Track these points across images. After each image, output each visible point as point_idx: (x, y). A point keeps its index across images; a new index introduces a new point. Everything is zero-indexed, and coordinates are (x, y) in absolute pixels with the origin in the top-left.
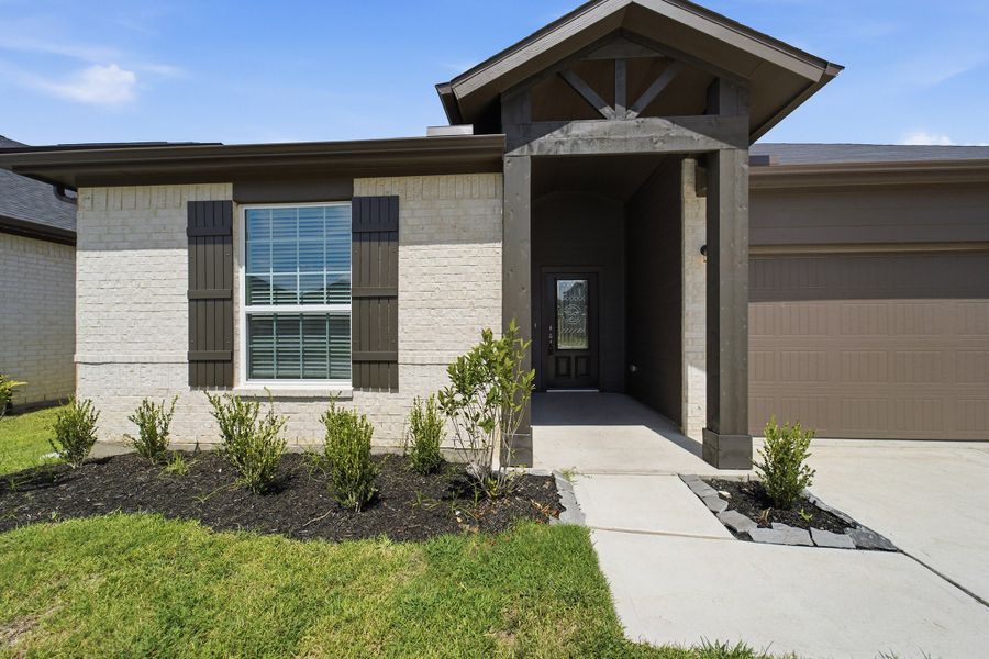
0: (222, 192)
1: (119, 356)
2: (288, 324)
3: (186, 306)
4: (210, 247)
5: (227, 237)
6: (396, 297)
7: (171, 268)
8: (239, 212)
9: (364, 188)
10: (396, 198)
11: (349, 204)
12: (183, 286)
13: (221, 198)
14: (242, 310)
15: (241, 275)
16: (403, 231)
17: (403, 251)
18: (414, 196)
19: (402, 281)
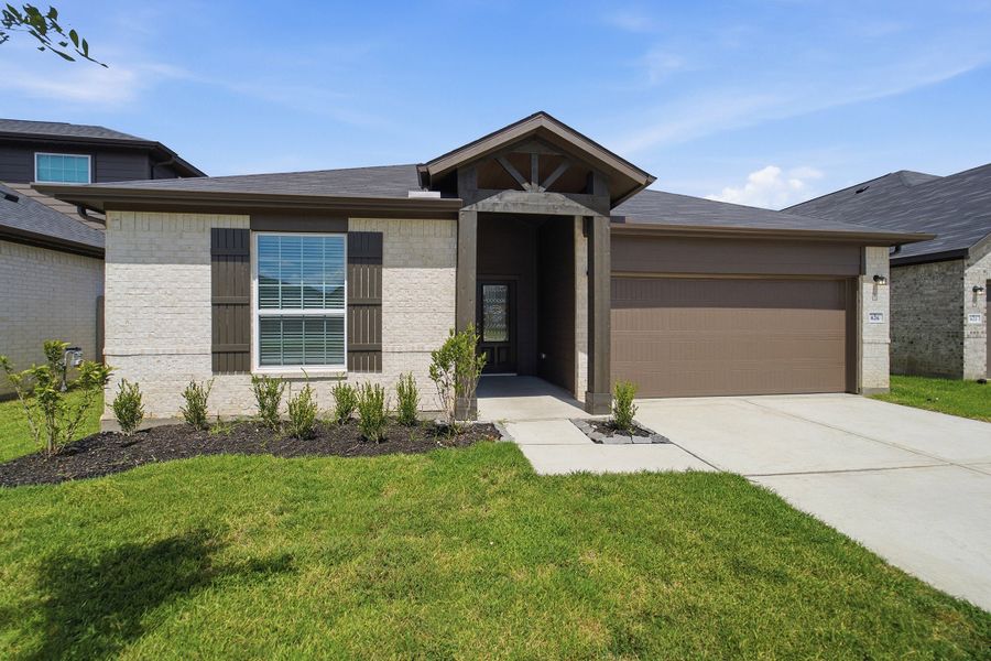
0: (242, 222)
1: (147, 349)
2: (293, 324)
3: (210, 310)
4: (231, 264)
5: (245, 257)
6: (381, 305)
7: (197, 279)
8: (255, 237)
9: (357, 225)
10: (380, 235)
11: (345, 236)
12: (208, 294)
13: (241, 227)
14: (256, 312)
15: (255, 285)
16: (386, 258)
17: (385, 272)
18: (393, 232)
19: (385, 293)
